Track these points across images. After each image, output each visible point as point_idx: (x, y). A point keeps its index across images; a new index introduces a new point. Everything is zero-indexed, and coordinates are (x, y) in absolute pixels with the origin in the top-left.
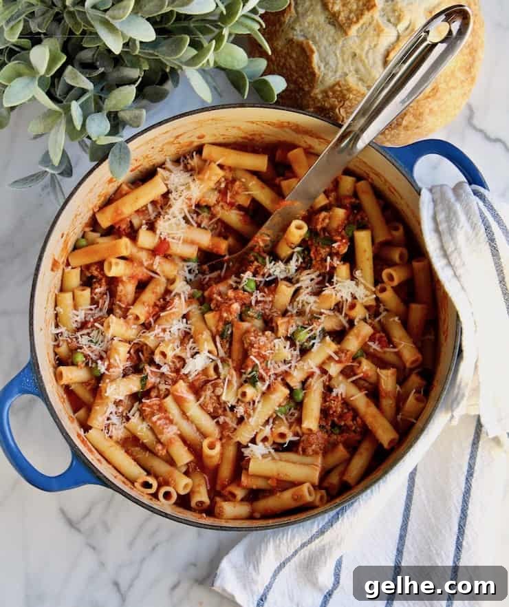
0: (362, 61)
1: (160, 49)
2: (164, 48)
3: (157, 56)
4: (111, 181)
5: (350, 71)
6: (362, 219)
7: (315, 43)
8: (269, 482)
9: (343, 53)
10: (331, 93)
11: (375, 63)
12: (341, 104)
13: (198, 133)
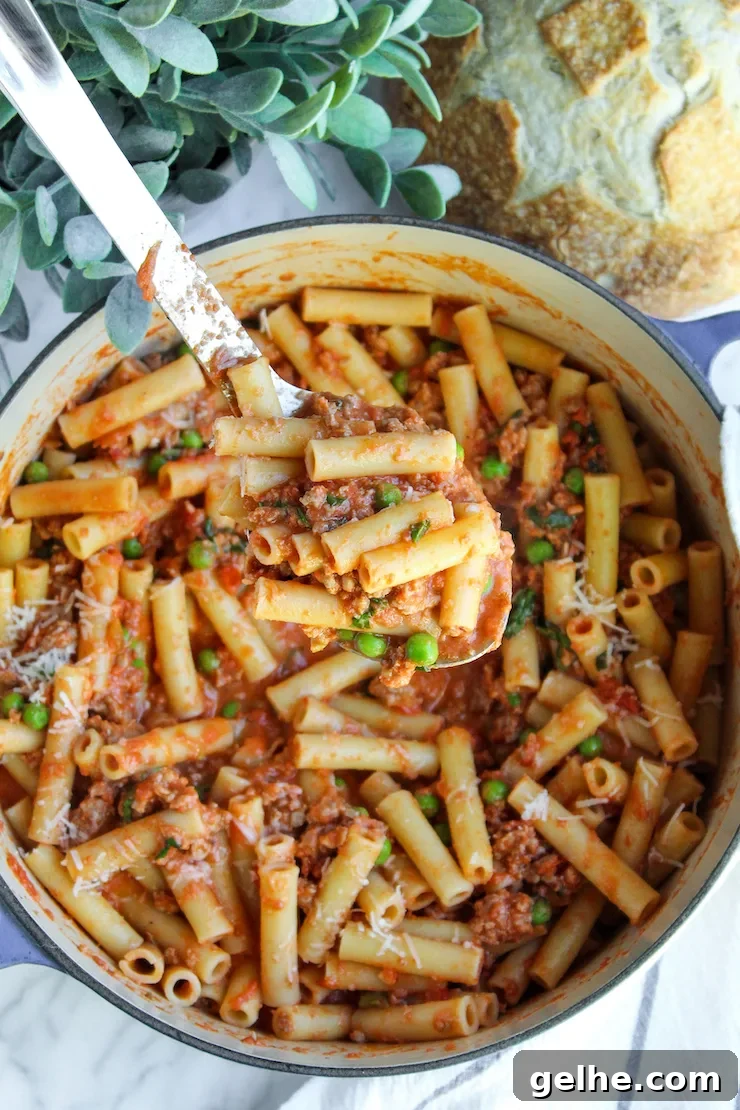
0: (611, 148)
1: (220, 94)
2: (230, 93)
3: (213, 108)
4: (103, 353)
5: (585, 166)
6: (599, 457)
7: (521, 106)
8: (381, 976)
9: (575, 129)
10: (543, 209)
11: (635, 153)
12: (563, 231)
13: (283, 270)
